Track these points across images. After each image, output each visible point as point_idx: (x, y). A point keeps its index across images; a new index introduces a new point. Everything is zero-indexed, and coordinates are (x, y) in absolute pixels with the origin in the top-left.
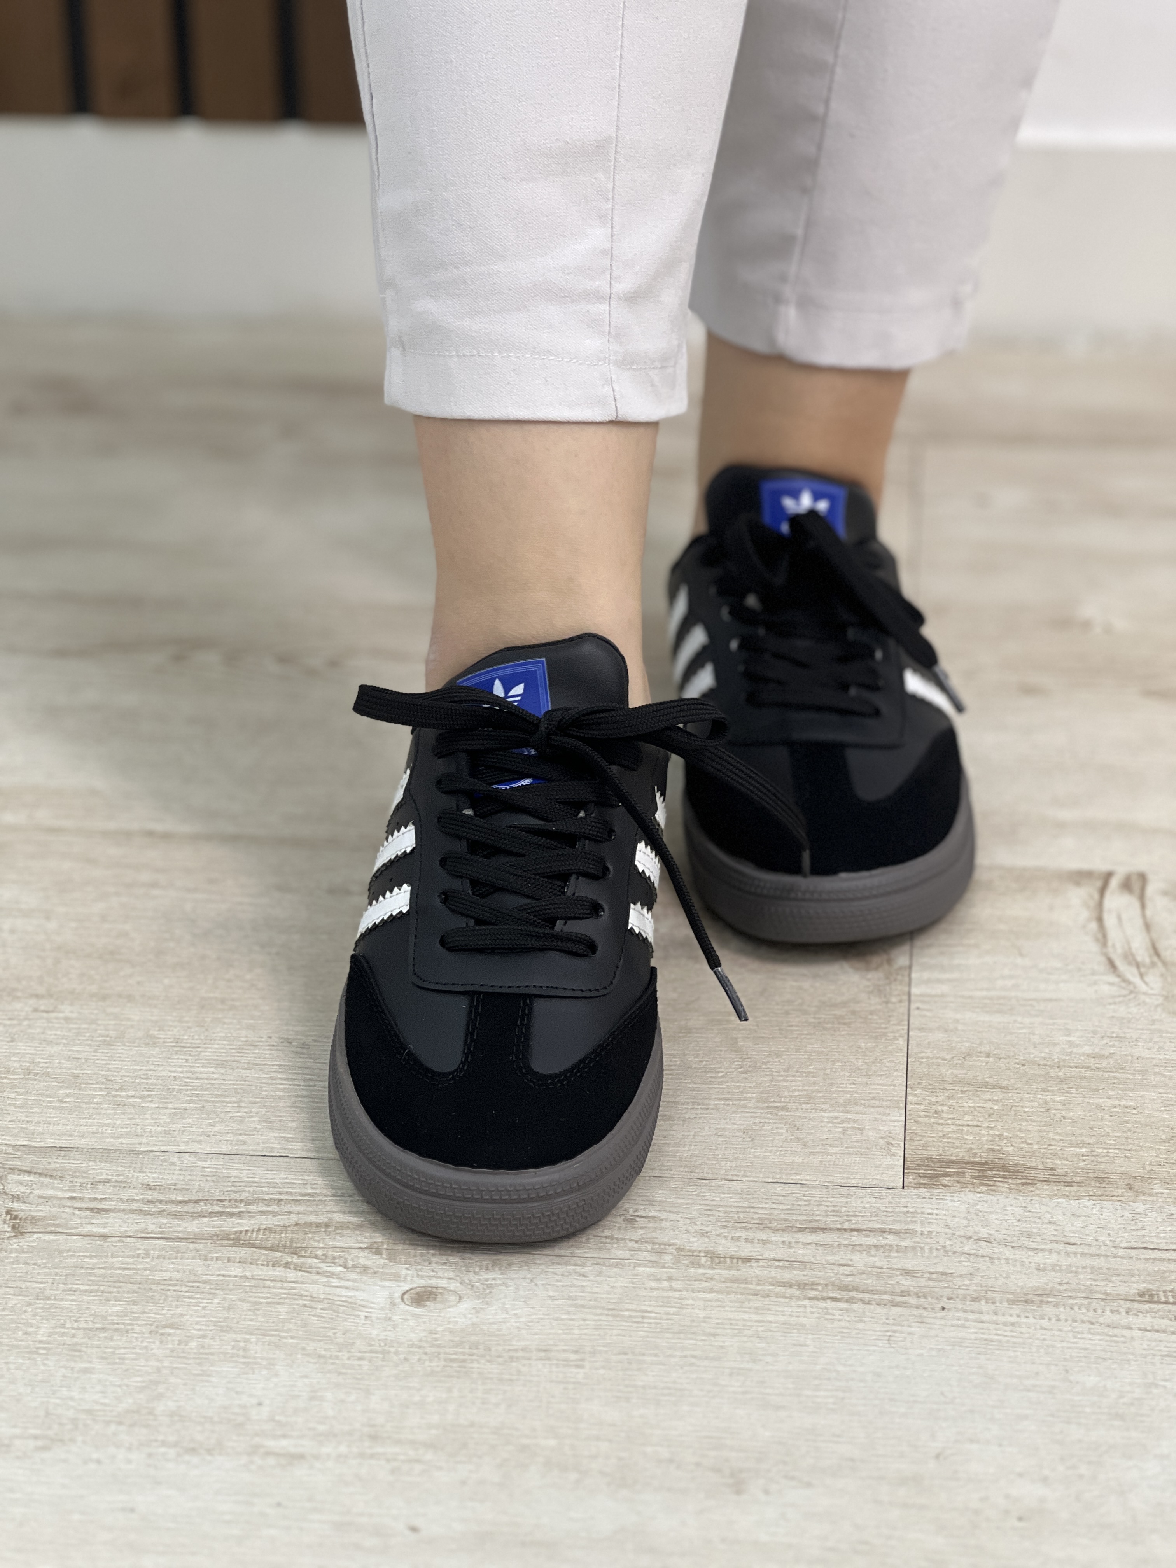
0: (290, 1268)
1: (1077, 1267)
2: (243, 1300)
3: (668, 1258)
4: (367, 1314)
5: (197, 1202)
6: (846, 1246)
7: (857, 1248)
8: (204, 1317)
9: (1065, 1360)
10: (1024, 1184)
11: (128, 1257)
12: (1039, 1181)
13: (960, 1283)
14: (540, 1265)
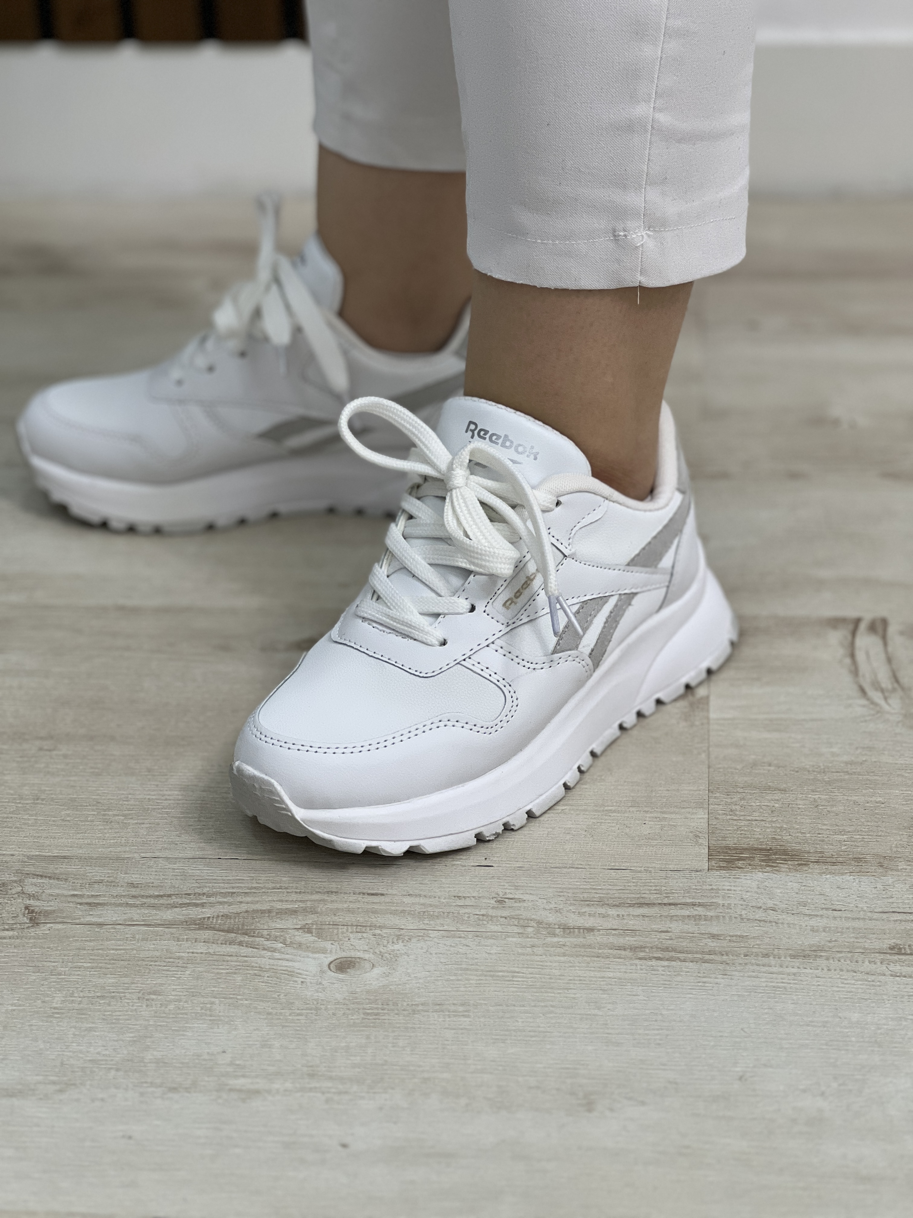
0: (243, 946)
1: (843, 928)
2: (208, 972)
3: (530, 930)
4: (303, 980)
5: (169, 896)
6: (666, 917)
7: (675, 918)
8: (179, 985)
9: (835, 1001)
10: (799, 865)
11: (119, 940)
12: (812, 862)
13: (753, 944)
14: (433, 938)
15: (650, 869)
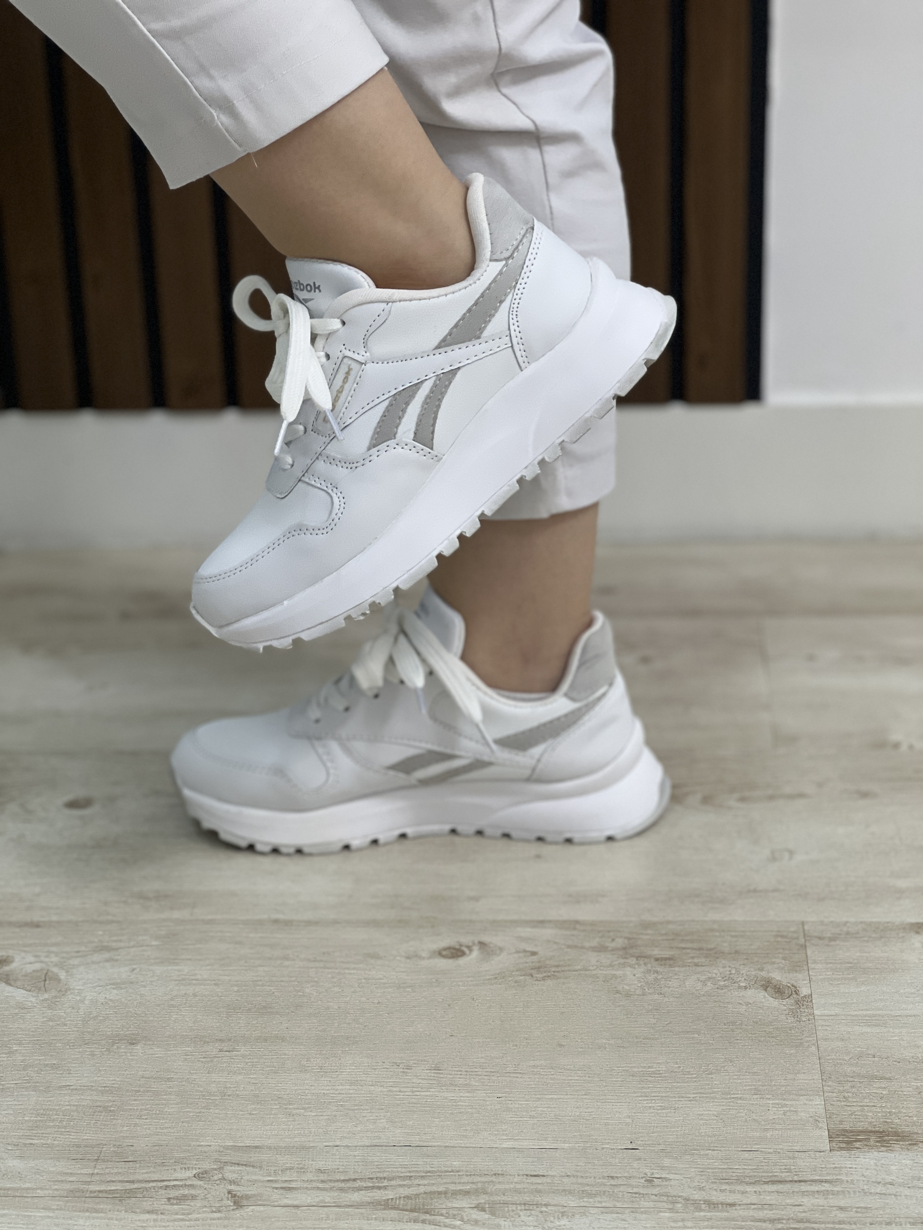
0: (425, 1223)
3: (679, 1206)
5: (355, 1180)
6: (797, 1192)
7: (806, 1193)
10: (910, 1144)
11: (315, 1220)
12: (921, 1142)
13: (876, 1214)
14: (594, 1214)
15: (778, 1150)
